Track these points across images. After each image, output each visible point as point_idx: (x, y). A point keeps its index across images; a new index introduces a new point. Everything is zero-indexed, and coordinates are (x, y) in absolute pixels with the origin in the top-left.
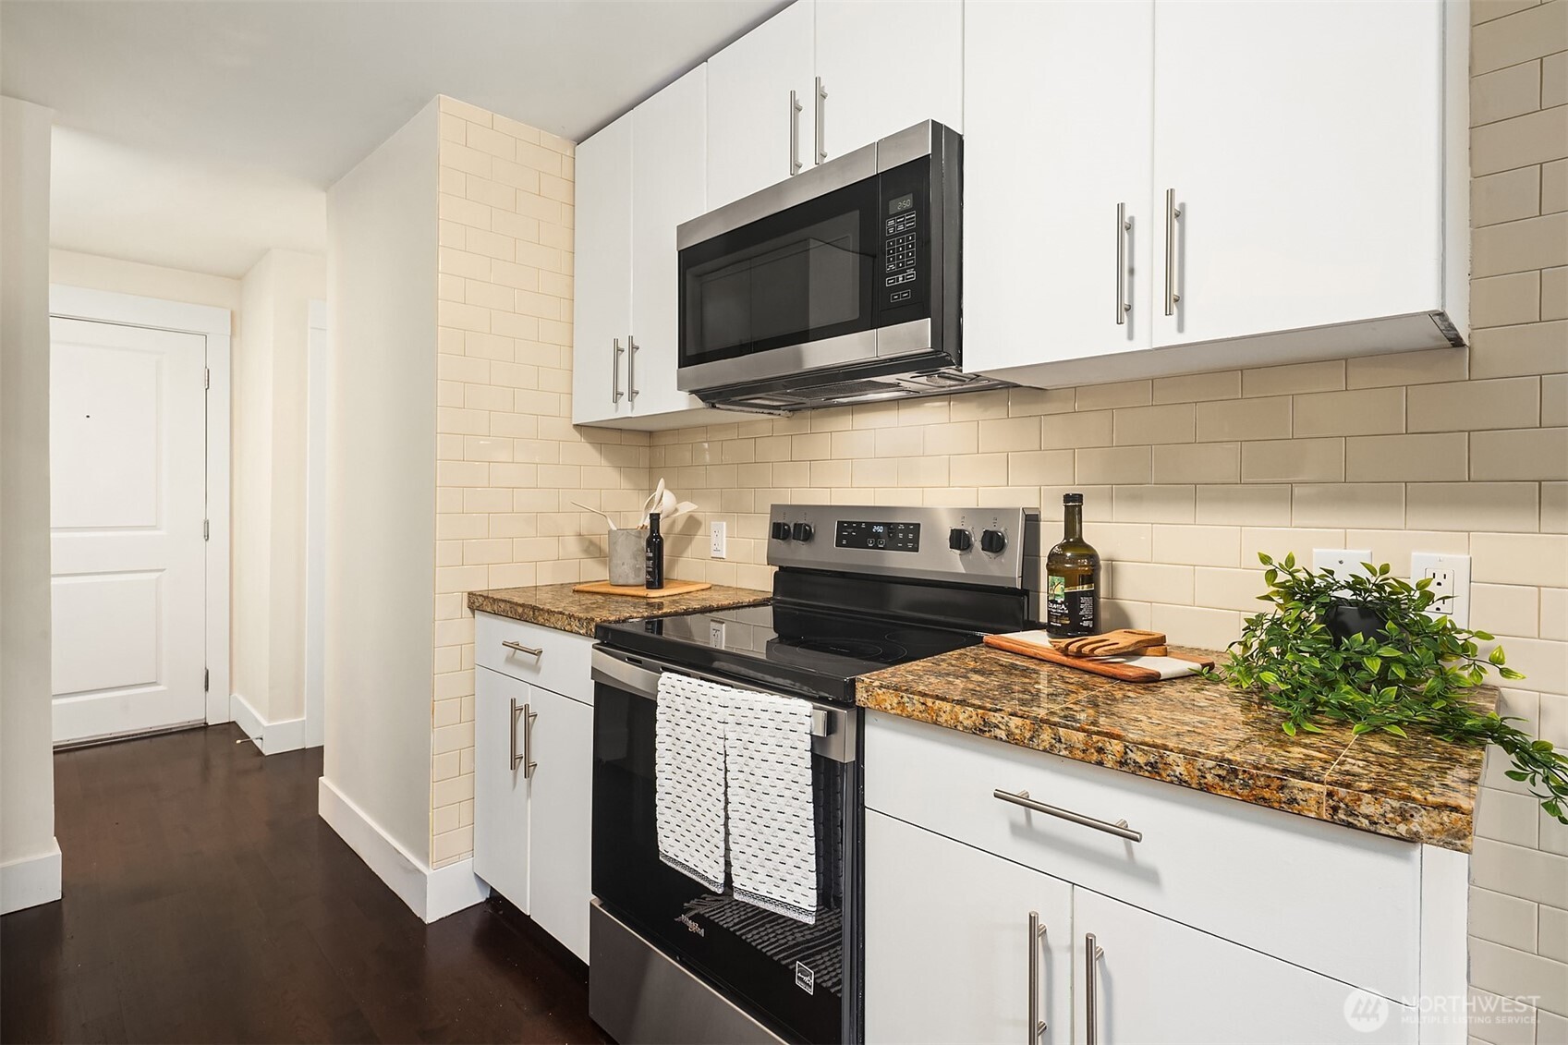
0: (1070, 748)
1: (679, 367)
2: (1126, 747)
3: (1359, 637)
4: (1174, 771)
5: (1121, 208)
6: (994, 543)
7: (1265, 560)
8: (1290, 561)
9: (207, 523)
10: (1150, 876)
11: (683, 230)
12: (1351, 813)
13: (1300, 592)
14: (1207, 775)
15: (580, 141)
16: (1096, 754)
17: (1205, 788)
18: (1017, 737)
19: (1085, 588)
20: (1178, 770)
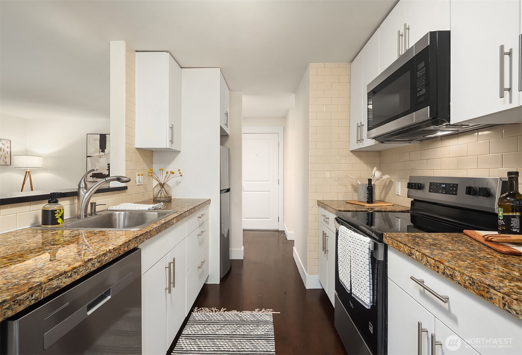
0: (430, 265)
1: (368, 131)
2: (445, 267)
4: (457, 279)
9: (279, 180)
10: (455, 320)
11: (369, 86)
12: (510, 308)
14: (466, 282)
15: (352, 61)
16: (437, 268)
17: (466, 287)
18: (418, 259)
19: (515, 214)
20: (459, 279)
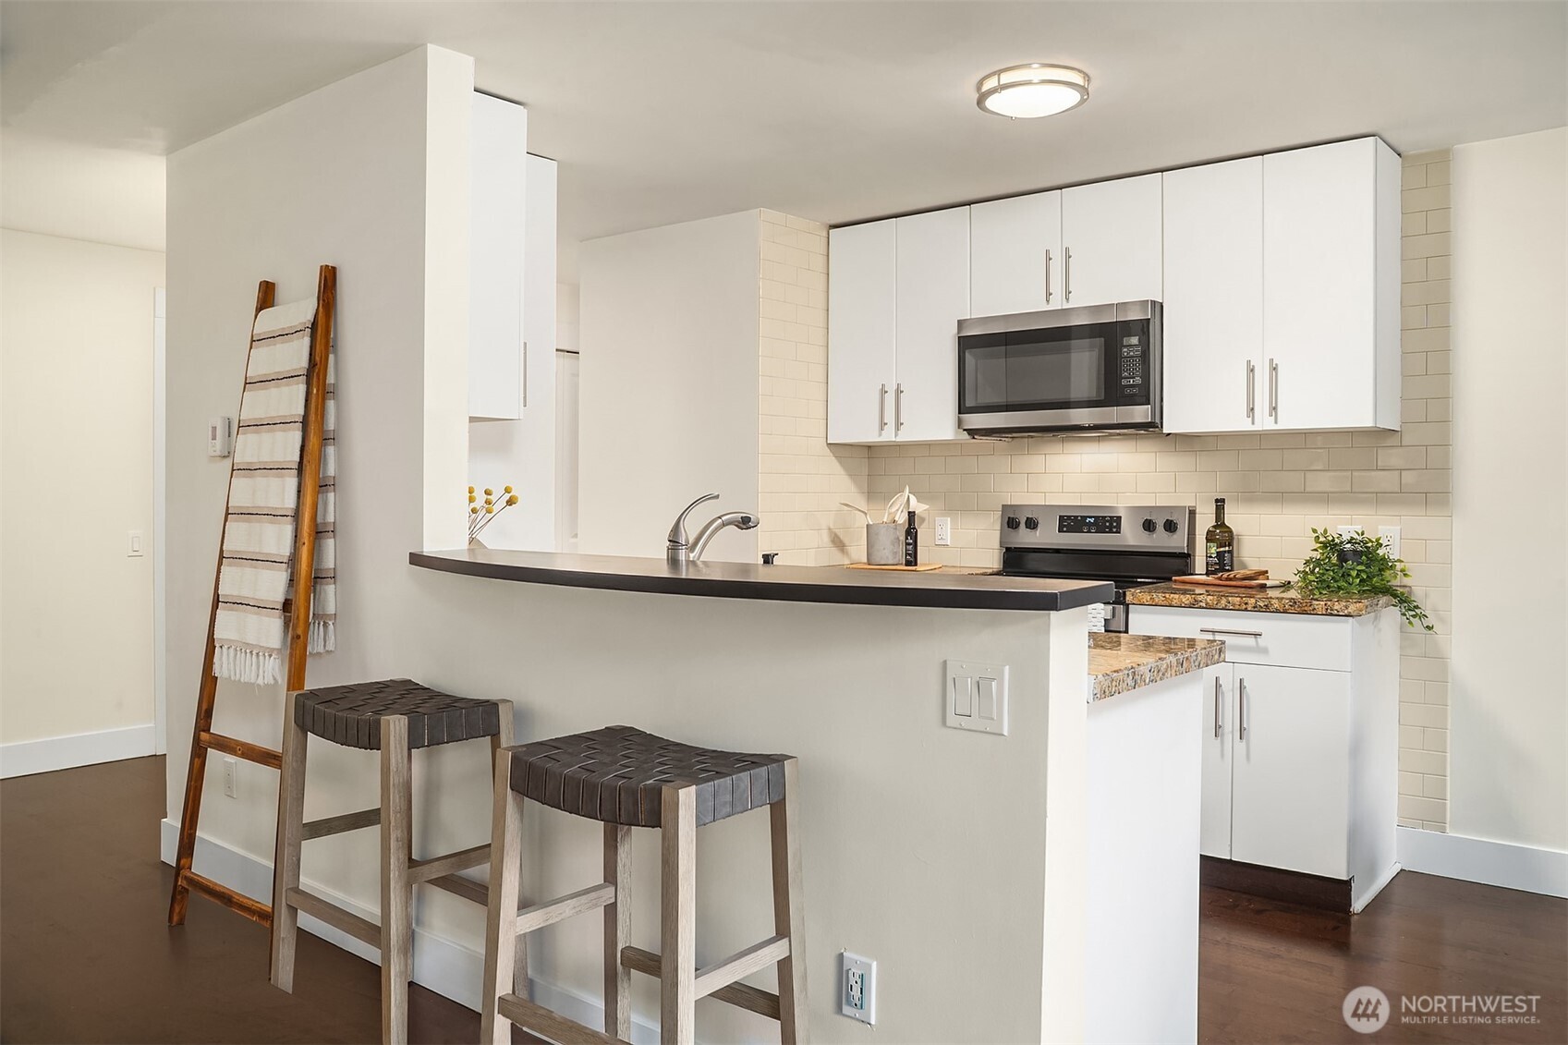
0: (1233, 605)
3: (1350, 562)
4: (1274, 607)
5: (1249, 362)
6: (1170, 527)
7: (1315, 531)
8: (1326, 531)
10: (1265, 651)
11: (961, 323)
12: (1332, 610)
13: (1330, 545)
14: (1286, 606)
16: (1244, 605)
18: (1210, 605)
19: (1227, 548)
20: (1276, 607)
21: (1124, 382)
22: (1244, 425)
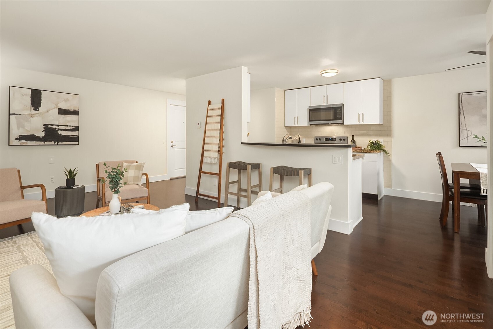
3: (375, 145)
5: (359, 114)
6: (344, 139)
7: (369, 140)
19: (354, 143)
21: (338, 117)
22: (358, 123)
